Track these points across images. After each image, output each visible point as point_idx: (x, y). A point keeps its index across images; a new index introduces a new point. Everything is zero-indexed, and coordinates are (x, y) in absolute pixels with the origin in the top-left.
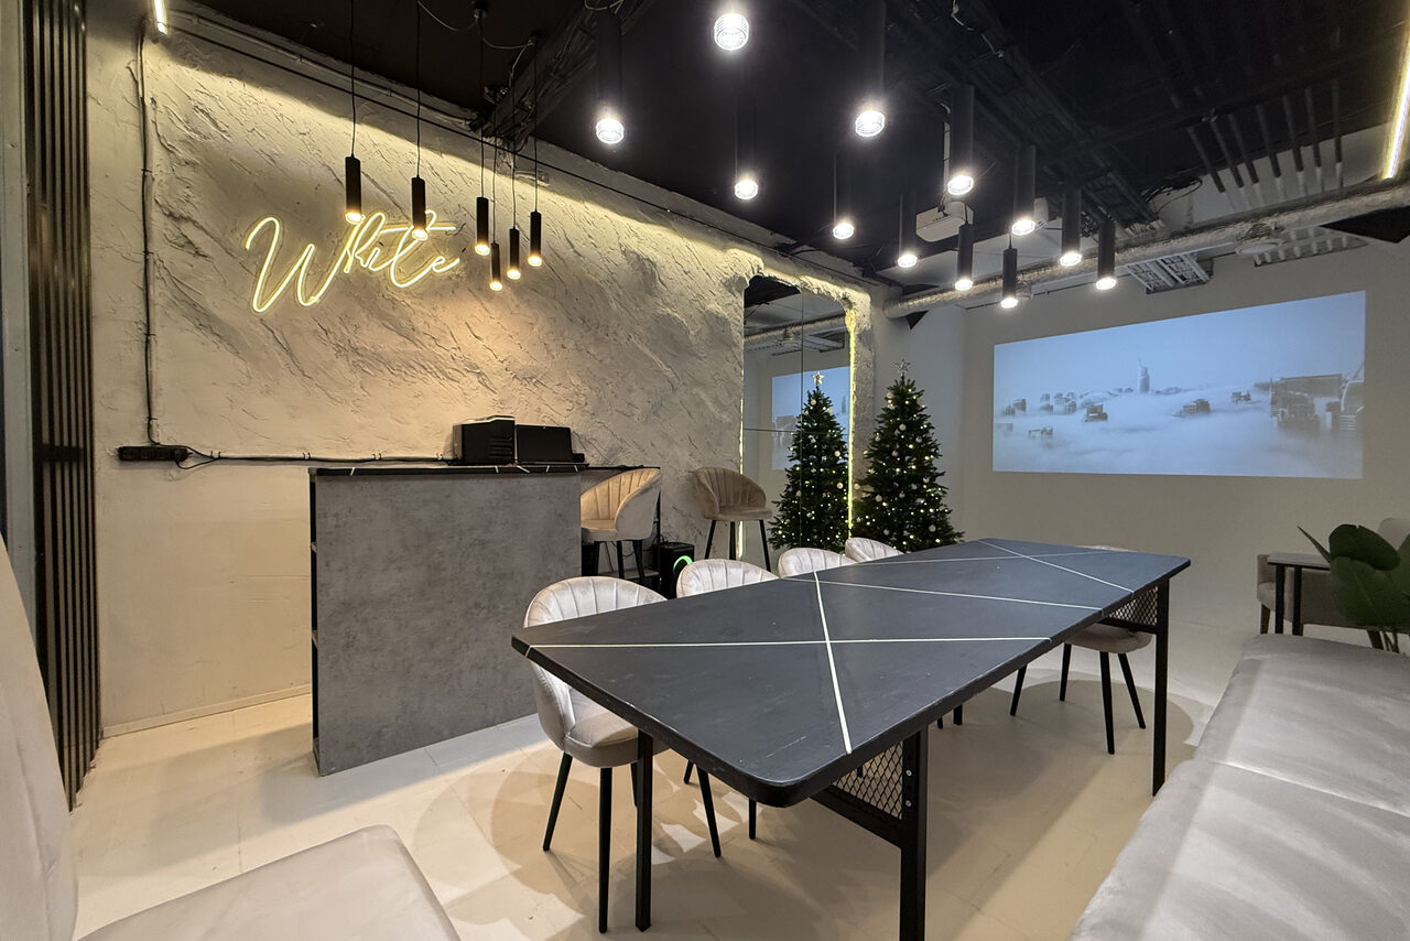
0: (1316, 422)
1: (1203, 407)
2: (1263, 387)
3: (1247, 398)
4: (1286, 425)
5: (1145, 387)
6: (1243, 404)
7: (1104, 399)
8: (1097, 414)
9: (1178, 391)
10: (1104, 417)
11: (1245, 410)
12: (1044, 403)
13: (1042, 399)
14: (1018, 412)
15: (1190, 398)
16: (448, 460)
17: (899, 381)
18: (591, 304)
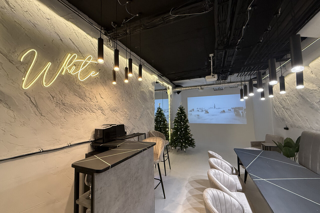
0: (240, 115)
1: (224, 111)
2: (232, 108)
3: (230, 110)
4: (236, 115)
5: (215, 107)
6: (230, 111)
7: (208, 109)
8: (207, 112)
9: (220, 108)
10: (208, 113)
11: (230, 112)
12: (197, 110)
13: (197, 109)
14: (192, 111)
15: (222, 110)
16: (92, 141)
17: (180, 106)
18: (129, 88)
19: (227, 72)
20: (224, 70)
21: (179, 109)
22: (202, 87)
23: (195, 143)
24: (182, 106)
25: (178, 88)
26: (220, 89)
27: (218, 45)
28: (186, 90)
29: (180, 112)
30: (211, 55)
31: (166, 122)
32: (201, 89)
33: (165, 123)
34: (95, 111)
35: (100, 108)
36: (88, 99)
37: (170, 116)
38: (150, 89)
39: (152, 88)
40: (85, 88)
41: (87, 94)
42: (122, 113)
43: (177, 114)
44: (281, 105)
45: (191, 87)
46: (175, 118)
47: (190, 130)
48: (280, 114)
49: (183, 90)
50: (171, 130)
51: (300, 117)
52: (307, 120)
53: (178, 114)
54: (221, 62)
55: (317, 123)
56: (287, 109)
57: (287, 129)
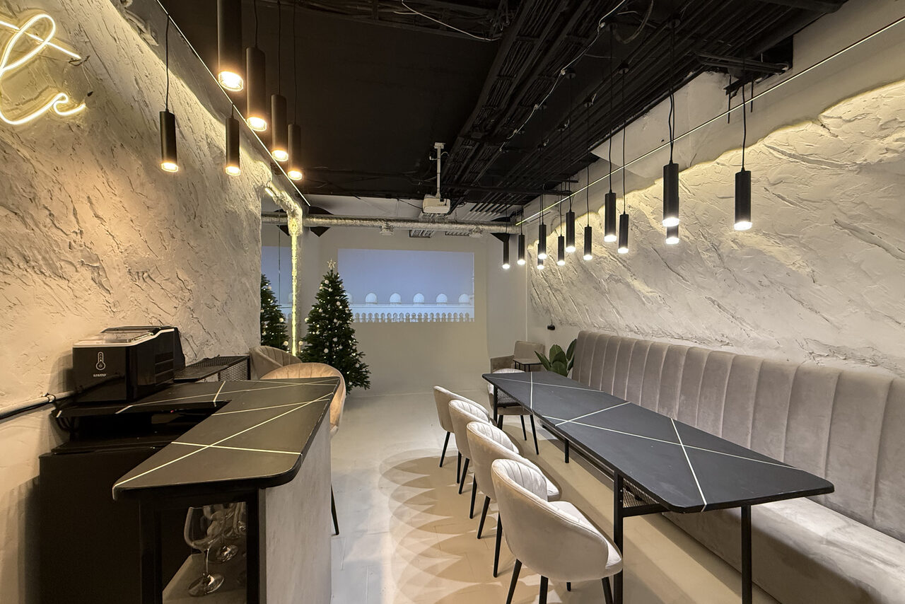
16: (59, 400)
17: (330, 273)
18: (191, 193)
19: (459, 197)
20: (456, 190)
21: (327, 282)
22: (391, 224)
23: (368, 375)
24: (335, 273)
25: (322, 218)
26: (424, 235)
27: (474, 127)
28: (346, 225)
29: (330, 290)
30: (439, 146)
31: (282, 320)
32: (388, 228)
33: (279, 322)
34: (68, 269)
35: (89, 258)
36: (43, 216)
37: (296, 301)
38: (251, 207)
39: (255, 207)
40: (32, 161)
41: (43, 194)
42: (169, 286)
43: (318, 294)
44: (547, 282)
45: (359, 219)
46: (313, 306)
47: (356, 342)
48: (543, 300)
49: (336, 225)
50: (301, 343)
51: (577, 305)
52: (587, 310)
53: (322, 295)
54: (459, 168)
55: (601, 316)
56: (556, 290)
57: (552, 328)
